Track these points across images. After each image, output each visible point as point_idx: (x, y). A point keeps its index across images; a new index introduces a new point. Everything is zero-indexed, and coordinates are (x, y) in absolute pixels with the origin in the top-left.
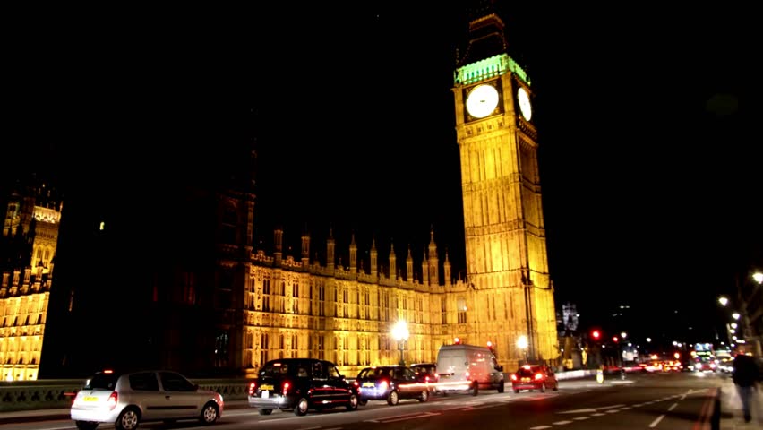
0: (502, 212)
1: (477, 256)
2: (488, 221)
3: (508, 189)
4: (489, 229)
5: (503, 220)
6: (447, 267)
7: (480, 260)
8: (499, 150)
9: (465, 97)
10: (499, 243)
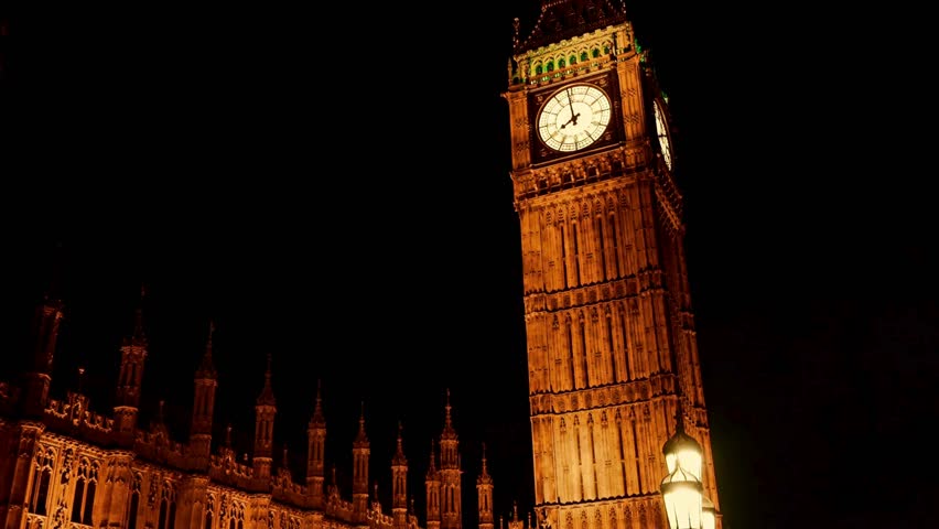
0: (619, 356)
1: (559, 461)
2: (586, 379)
3: (635, 306)
4: (588, 398)
5: (621, 376)
6: (485, 488)
7: (566, 470)
8: (612, 221)
9: (535, 110)
10: (613, 430)
